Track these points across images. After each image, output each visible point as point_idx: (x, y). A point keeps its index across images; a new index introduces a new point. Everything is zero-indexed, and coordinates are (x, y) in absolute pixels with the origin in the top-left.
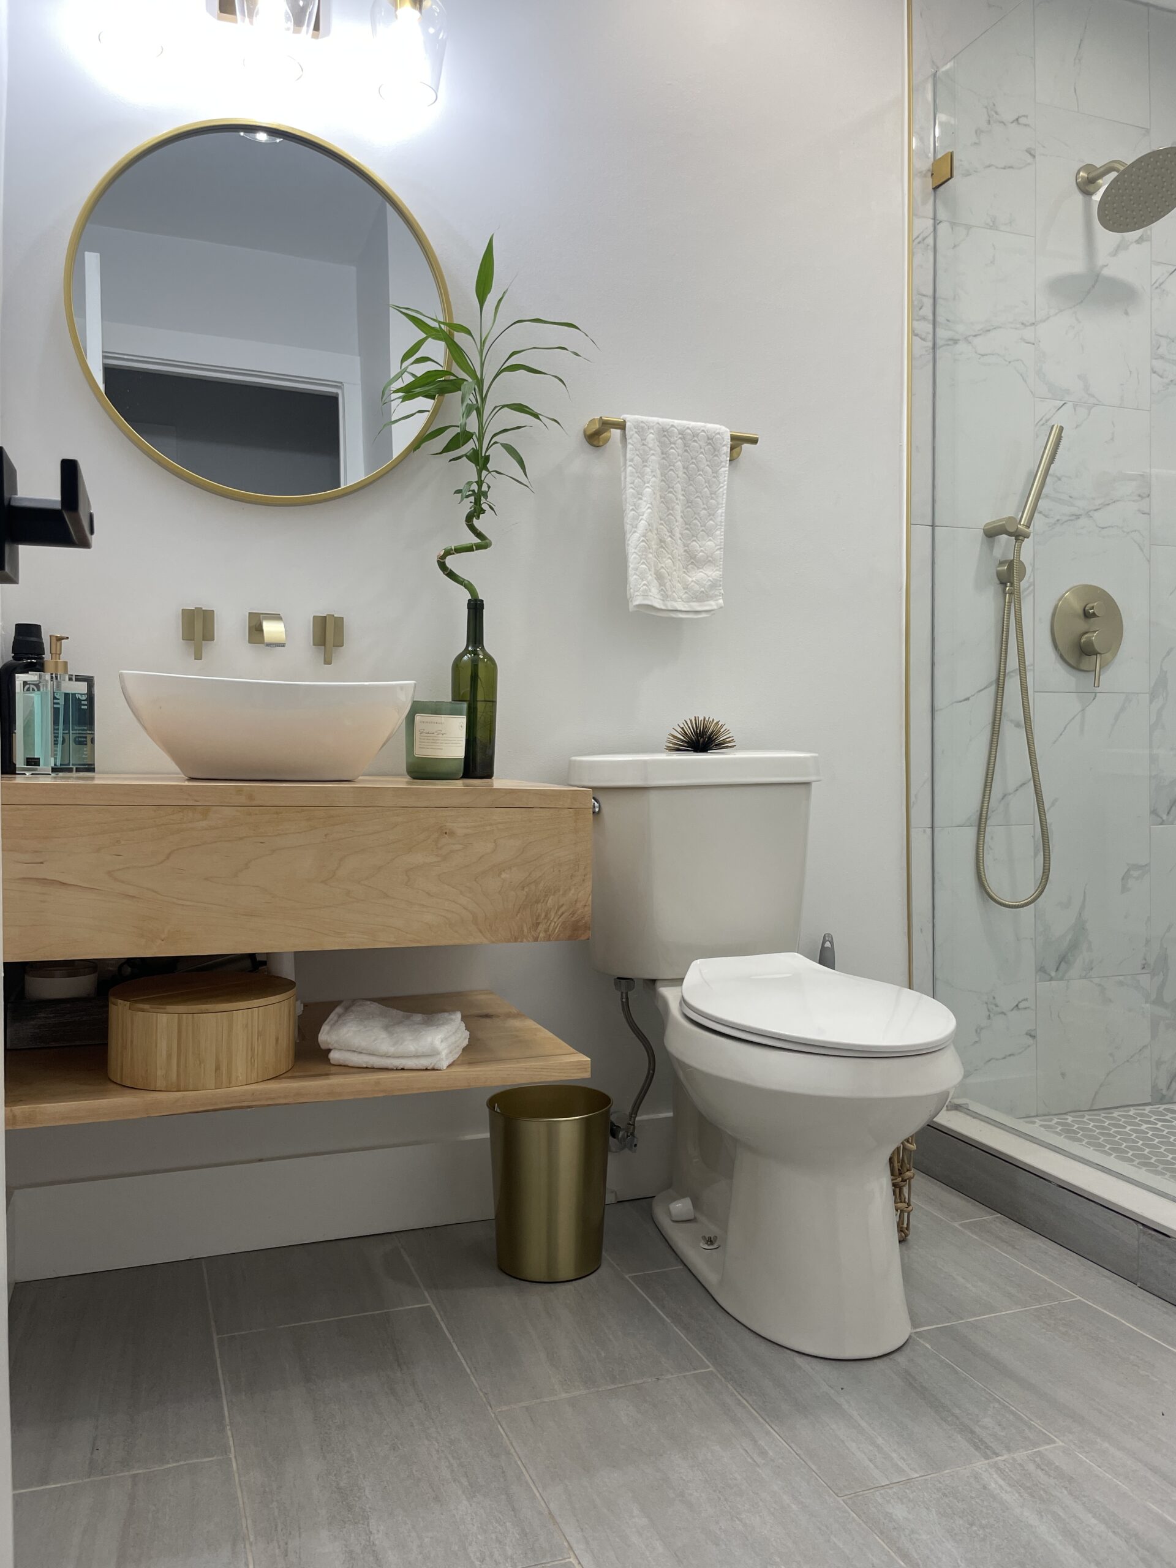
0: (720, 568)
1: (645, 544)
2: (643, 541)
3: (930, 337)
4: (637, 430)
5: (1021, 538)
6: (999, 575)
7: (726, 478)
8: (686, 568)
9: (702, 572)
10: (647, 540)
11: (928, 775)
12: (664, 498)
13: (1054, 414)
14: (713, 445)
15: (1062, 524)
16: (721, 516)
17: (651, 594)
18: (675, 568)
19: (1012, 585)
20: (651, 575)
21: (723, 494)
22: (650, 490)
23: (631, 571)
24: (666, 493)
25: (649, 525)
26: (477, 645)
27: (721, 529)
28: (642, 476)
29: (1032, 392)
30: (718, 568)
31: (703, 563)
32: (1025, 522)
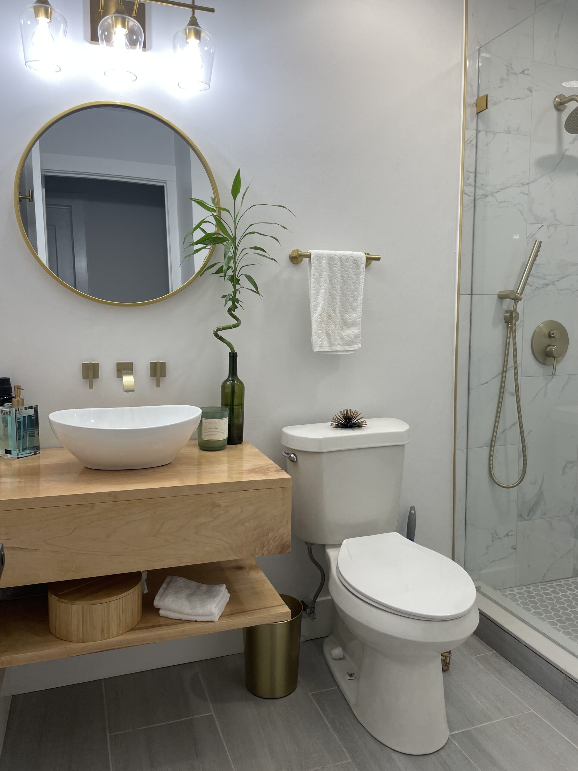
0: (360, 328)
1: (321, 320)
2: (320, 318)
3: (473, 194)
4: (316, 259)
5: (517, 300)
6: (505, 318)
7: (363, 281)
8: (342, 328)
9: (350, 330)
10: (322, 317)
11: (465, 422)
12: (331, 293)
13: (537, 231)
14: (357, 263)
15: (539, 289)
16: (361, 301)
17: (324, 345)
18: (336, 329)
19: (512, 324)
20: (324, 335)
21: (362, 289)
22: (324, 291)
23: (313, 334)
24: (332, 291)
25: (323, 309)
26: (234, 377)
27: (360, 307)
28: (319, 283)
29: (526, 220)
30: (358, 328)
31: (351, 326)
32: (519, 292)
